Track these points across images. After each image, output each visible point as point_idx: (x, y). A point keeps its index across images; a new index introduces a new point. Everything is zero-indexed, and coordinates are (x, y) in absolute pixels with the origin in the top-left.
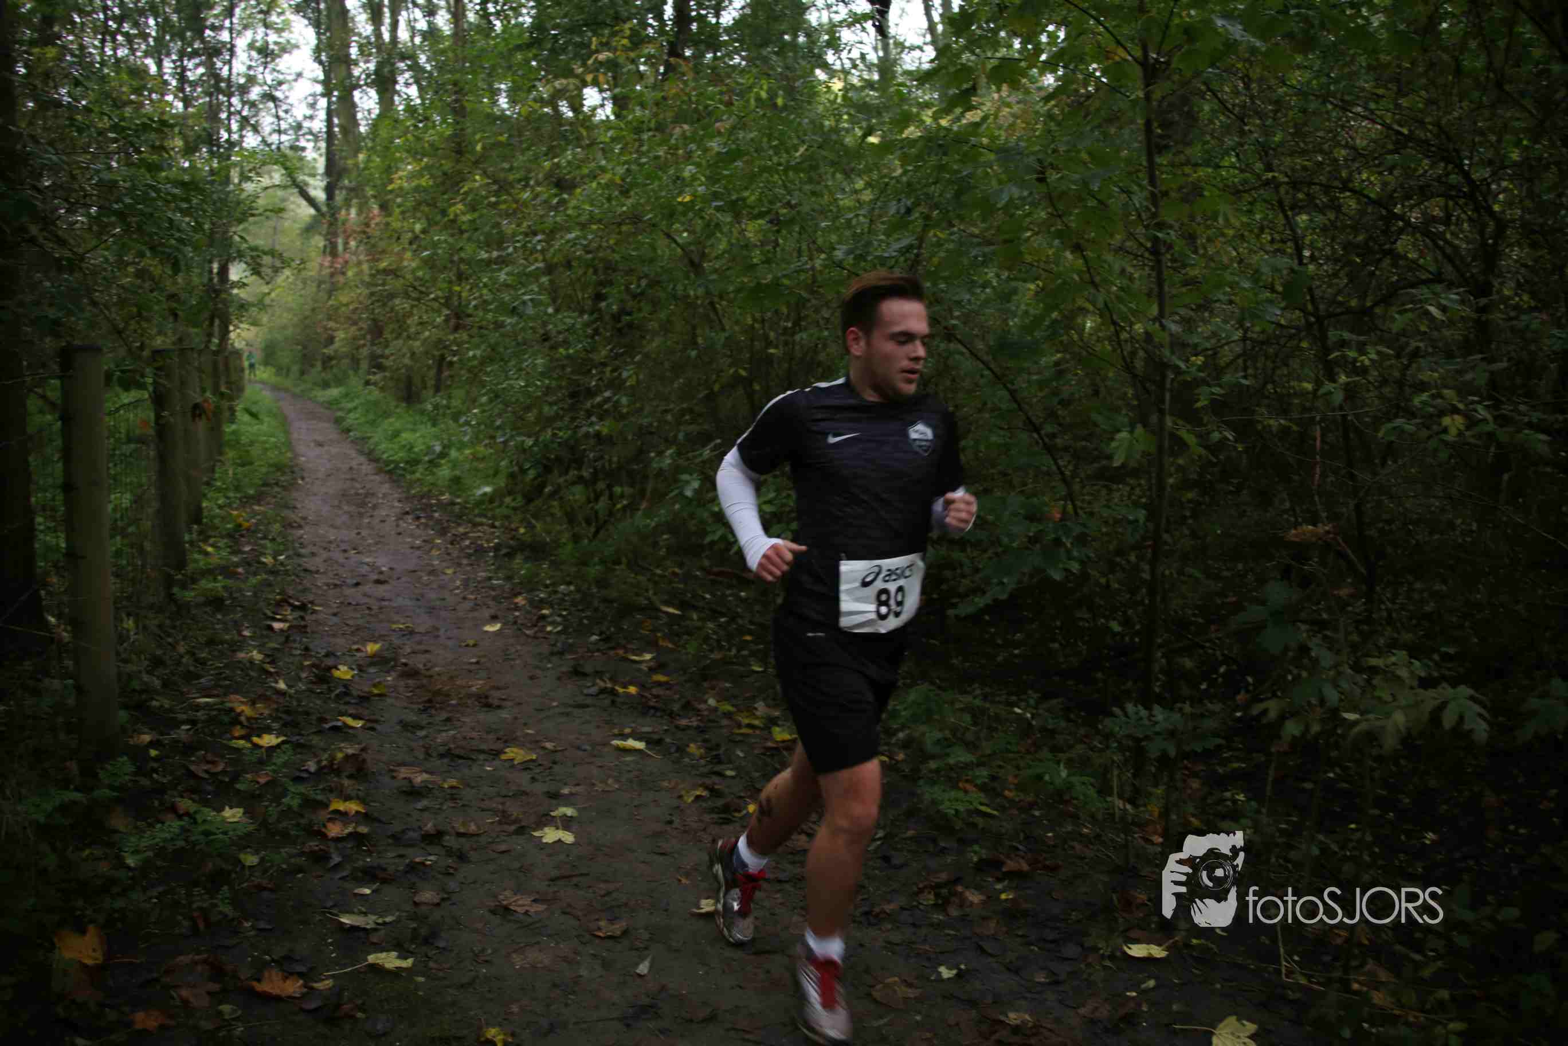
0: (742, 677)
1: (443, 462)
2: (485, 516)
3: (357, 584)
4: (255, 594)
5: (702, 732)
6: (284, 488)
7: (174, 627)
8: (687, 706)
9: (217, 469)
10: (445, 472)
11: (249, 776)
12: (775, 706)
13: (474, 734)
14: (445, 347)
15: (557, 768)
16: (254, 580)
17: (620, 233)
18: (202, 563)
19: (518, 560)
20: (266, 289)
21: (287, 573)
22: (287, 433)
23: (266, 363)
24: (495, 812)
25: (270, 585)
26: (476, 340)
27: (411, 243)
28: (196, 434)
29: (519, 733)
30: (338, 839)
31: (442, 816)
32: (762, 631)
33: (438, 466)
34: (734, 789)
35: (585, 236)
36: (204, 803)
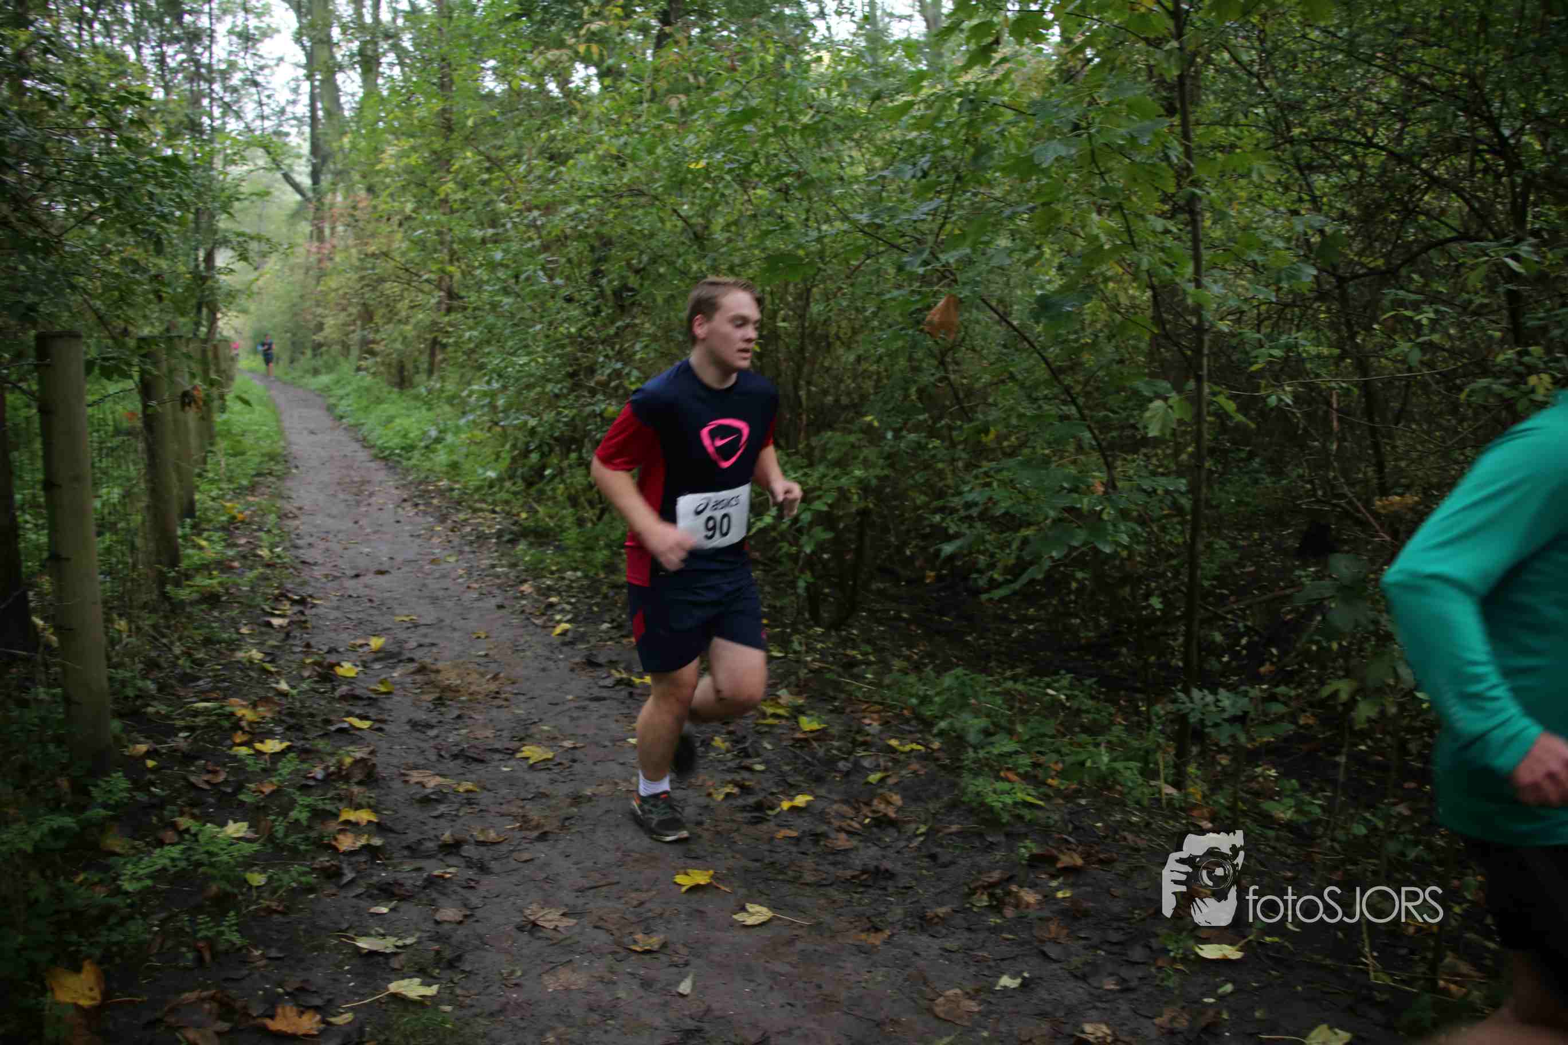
1: (439, 447)
2: (485, 502)
3: (357, 576)
4: (253, 589)
6: (279, 478)
7: (168, 627)
9: (209, 460)
10: (441, 457)
11: (252, 786)
12: (799, 694)
13: (489, 733)
14: (440, 330)
15: (576, 767)
16: (251, 574)
17: (619, 207)
18: (196, 558)
19: (521, 546)
20: (252, 275)
21: (284, 566)
22: (278, 421)
24: (515, 818)
25: (267, 579)
26: (471, 321)
27: (400, 225)
28: (186, 423)
29: (533, 729)
30: (351, 853)
31: (459, 824)
32: (775, 615)
33: (434, 451)
34: (765, 785)
35: (586, 210)
36: (207, 817)
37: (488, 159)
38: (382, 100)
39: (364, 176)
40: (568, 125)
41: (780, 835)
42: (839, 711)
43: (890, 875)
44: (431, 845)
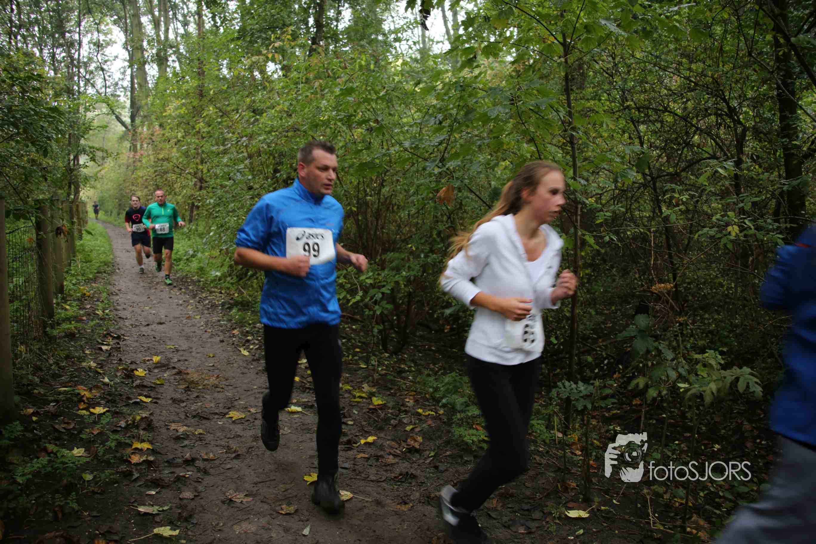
0: (356, 371)
1: (194, 259)
2: (216, 287)
3: (148, 325)
4: (92, 330)
6: (109, 274)
7: (47, 350)
9: (72, 264)
10: (195, 265)
11: (87, 430)
12: (373, 386)
13: (212, 405)
14: (195, 199)
16: (92, 323)
17: (286, 137)
19: (234, 310)
20: (97, 169)
21: (110, 319)
22: (110, 244)
24: (224, 447)
25: (100, 326)
26: (211, 195)
27: (175, 144)
28: (59, 243)
29: (236, 403)
30: (137, 464)
31: (194, 450)
32: (365, 346)
33: (191, 262)
34: (353, 431)
35: (269, 138)
36: (63, 446)
37: (221, 111)
38: (169, 79)
39: (158, 119)
40: (261, 94)
41: (359, 457)
42: (393, 395)
43: (413, 476)
44: (180, 461)
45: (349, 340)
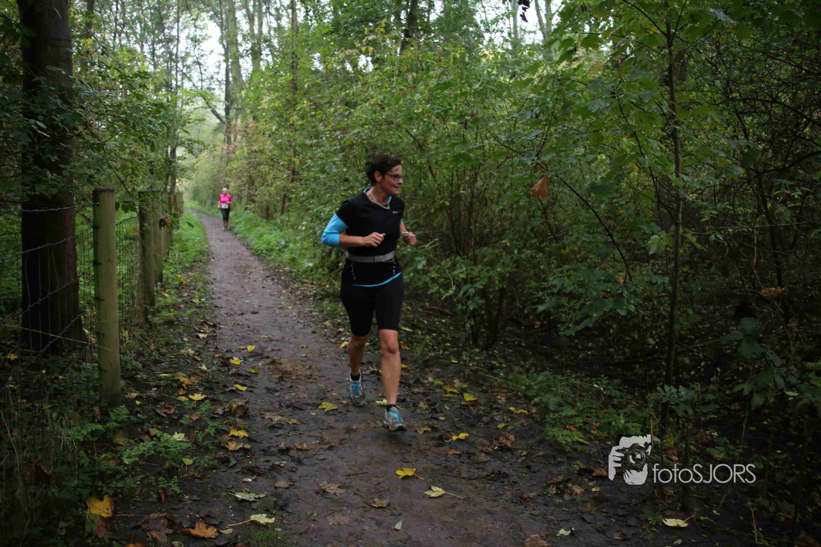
0: (447, 366)
1: (286, 250)
2: (308, 279)
3: (242, 314)
4: (190, 319)
5: (426, 395)
6: (204, 263)
7: (149, 336)
8: (417, 381)
9: (170, 253)
10: (287, 256)
11: (187, 416)
12: (465, 382)
13: (306, 395)
14: (288, 191)
15: (349, 414)
16: (189, 312)
17: (380, 130)
18: (162, 303)
19: (326, 302)
20: (194, 160)
21: (206, 308)
22: (205, 234)
23: (194, 198)
24: (317, 438)
25: (197, 314)
26: (304, 186)
27: (270, 136)
28: (160, 235)
29: (328, 395)
30: (234, 451)
31: (289, 439)
32: (455, 342)
33: (283, 252)
34: (445, 427)
35: (363, 131)
36: (164, 430)
37: (315, 104)
38: (262, 73)
39: (252, 112)
40: (356, 88)
41: (451, 453)
42: (485, 392)
43: (506, 476)
44: (274, 450)
45: (440, 334)
